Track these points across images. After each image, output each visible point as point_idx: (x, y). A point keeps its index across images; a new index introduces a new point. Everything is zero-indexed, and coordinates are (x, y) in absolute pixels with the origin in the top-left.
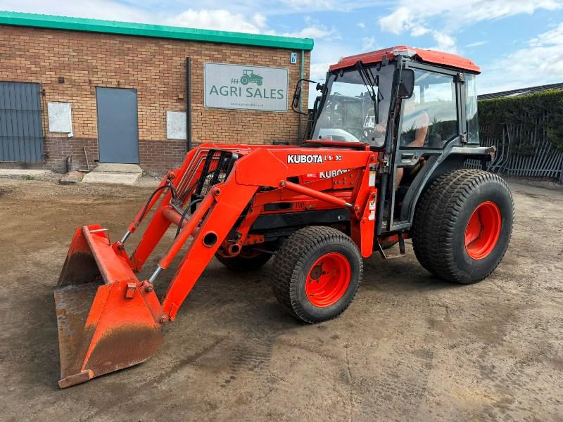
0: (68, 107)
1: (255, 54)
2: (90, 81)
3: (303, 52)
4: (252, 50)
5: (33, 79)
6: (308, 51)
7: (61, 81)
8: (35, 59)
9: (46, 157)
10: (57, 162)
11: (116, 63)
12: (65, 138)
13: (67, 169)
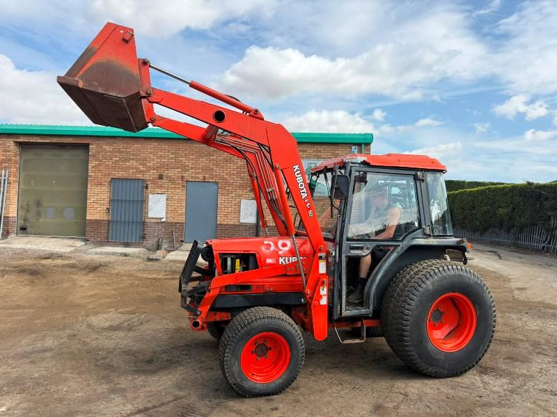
0: (164, 197)
1: (319, 149)
2: (182, 176)
3: (363, 146)
4: (316, 146)
5: (140, 176)
6: (368, 144)
7: (161, 177)
8: (143, 161)
9: (143, 237)
10: (151, 242)
11: (203, 162)
12: (159, 223)
13: (158, 247)
